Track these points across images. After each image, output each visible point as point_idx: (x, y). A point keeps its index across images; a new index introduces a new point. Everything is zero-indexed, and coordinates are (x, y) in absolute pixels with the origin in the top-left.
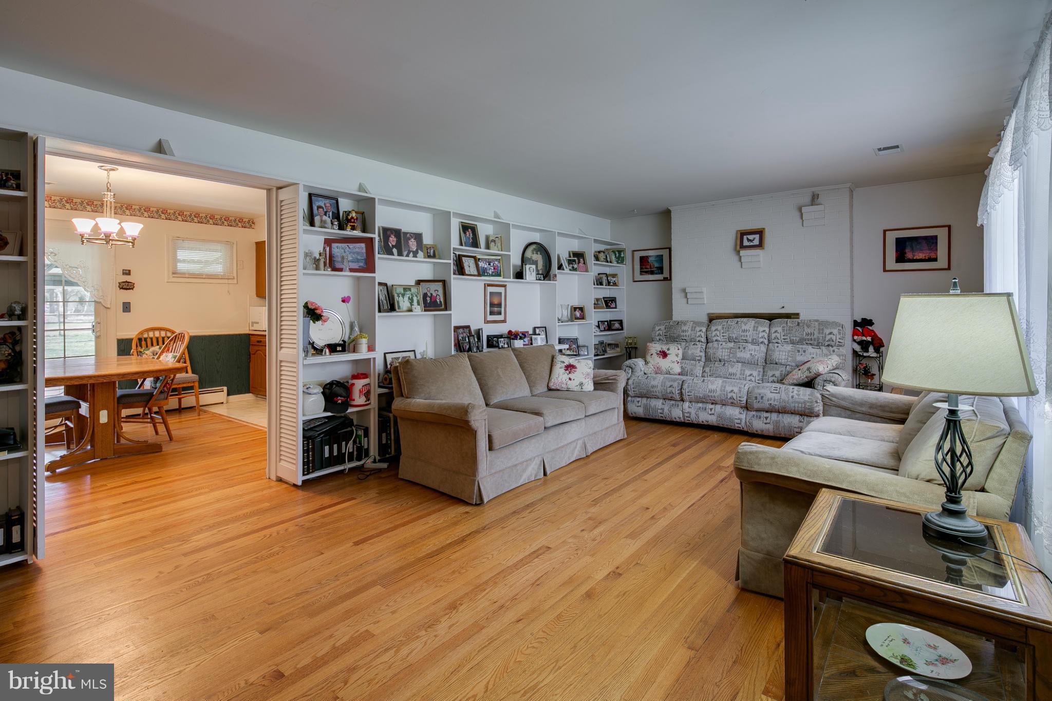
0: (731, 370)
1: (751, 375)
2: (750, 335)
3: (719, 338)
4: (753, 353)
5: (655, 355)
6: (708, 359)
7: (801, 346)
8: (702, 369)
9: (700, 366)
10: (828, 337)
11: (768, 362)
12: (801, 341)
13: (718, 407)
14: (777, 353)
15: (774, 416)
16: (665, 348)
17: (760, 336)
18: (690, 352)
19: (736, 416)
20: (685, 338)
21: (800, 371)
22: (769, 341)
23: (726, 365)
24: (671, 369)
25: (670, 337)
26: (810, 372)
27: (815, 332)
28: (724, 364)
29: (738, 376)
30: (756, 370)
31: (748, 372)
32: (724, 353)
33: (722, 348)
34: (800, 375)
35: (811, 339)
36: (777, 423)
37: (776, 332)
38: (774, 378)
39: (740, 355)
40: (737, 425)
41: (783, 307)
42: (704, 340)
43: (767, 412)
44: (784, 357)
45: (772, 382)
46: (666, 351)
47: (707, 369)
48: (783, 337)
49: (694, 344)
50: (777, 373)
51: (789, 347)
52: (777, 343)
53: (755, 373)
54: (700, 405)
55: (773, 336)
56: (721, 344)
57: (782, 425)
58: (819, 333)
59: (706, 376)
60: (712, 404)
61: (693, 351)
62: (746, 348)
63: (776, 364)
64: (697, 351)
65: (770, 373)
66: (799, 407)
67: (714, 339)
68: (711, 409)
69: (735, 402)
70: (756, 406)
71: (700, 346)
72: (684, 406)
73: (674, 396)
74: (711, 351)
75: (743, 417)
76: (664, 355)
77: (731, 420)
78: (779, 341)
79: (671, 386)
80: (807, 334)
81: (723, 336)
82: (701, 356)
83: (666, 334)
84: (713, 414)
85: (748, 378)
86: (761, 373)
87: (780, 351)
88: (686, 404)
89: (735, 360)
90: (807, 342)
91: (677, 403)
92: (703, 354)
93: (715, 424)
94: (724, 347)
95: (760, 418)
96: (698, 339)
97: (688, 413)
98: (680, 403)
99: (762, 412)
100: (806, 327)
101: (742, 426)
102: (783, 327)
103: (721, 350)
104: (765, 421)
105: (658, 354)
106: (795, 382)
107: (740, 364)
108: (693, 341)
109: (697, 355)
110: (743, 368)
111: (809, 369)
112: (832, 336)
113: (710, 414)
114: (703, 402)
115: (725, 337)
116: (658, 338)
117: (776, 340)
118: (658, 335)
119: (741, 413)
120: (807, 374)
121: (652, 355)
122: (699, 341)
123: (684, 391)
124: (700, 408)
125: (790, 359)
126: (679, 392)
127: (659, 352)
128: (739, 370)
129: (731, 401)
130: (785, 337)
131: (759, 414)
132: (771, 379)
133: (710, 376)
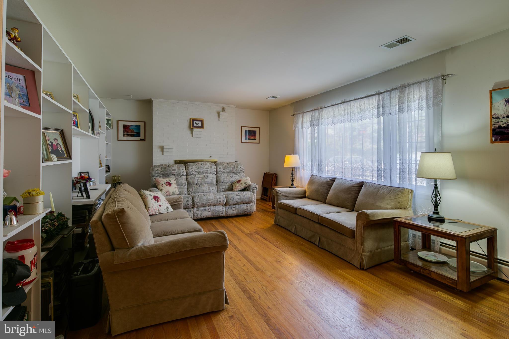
0: (204, 188)
1: (213, 189)
2: (209, 170)
3: (194, 173)
4: (212, 178)
5: (164, 185)
6: (189, 184)
7: (230, 174)
8: (187, 189)
9: (186, 188)
10: (240, 169)
11: (218, 182)
12: (230, 172)
13: (212, 207)
14: (222, 178)
15: (237, 206)
16: (168, 180)
17: (214, 170)
18: (180, 182)
19: (220, 210)
20: (174, 174)
21: (241, 185)
22: (217, 173)
23: (200, 186)
24: (175, 192)
25: (165, 174)
26: (246, 185)
27: (235, 168)
28: (199, 186)
29: (207, 191)
30: (214, 187)
31: (211, 188)
32: (198, 180)
33: (197, 178)
34: (242, 187)
35: (234, 170)
36: (239, 208)
37: (220, 168)
38: (223, 190)
39: (206, 180)
40: (221, 214)
41: (211, 157)
42: (185, 174)
43: (234, 205)
44: (225, 179)
45: (222, 192)
46: (170, 182)
47: (191, 190)
48: (223, 170)
49: (180, 177)
50: (224, 187)
51: (226, 175)
52: (220, 173)
53: (214, 188)
54: (203, 208)
55: (219, 170)
56: (196, 176)
57: (240, 209)
58: (237, 168)
59: (191, 193)
60: (208, 206)
61: (181, 181)
62: (208, 177)
63: (222, 183)
64: (183, 180)
65: (221, 188)
66: (248, 200)
67: (191, 173)
68: (209, 209)
69: (221, 203)
70: (231, 203)
71: (184, 178)
72: (194, 211)
73: (189, 206)
74: (191, 180)
75: (224, 209)
76: (169, 184)
77: (218, 212)
78: (222, 172)
79: (187, 201)
80: (232, 169)
81: (196, 171)
82: (185, 183)
83: (162, 172)
84: (210, 211)
85: (212, 191)
86: (217, 188)
87: (223, 177)
88: (195, 209)
89: (204, 183)
90: (232, 172)
91: (190, 210)
92: (186, 182)
93: (210, 216)
94: (198, 177)
95: (231, 208)
96: (182, 174)
97: (197, 213)
98: (192, 210)
99: (232, 206)
100: (231, 166)
101: (224, 214)
102: (223, 166)
103: (197, 179)
104: (234, 210)
105: (166, 184)
106: (239, 190)
107: (207, 185)
108: (180, 175)
109: (183, 182)
110: (209, 187)
111: (245, 183)
112: (241, 169)
113: (208, 212)
114: (204, 206)
115: (197, 172)
116: (157, 175)
117: (220, 172)
118: (157, 173)
119: (223, 208)
120: (245, 185)
121: (162, 185)
122: (182, 175)
123: (195, 203)
124: (203, 210)
125: (228, 180)
126: (192, 203)
127: (166, 183)
128: (207, 187)
129: (219, 203)
130: (224, 170)
131: (231, 206)
132: (222, 190)
133: (193, 193)
